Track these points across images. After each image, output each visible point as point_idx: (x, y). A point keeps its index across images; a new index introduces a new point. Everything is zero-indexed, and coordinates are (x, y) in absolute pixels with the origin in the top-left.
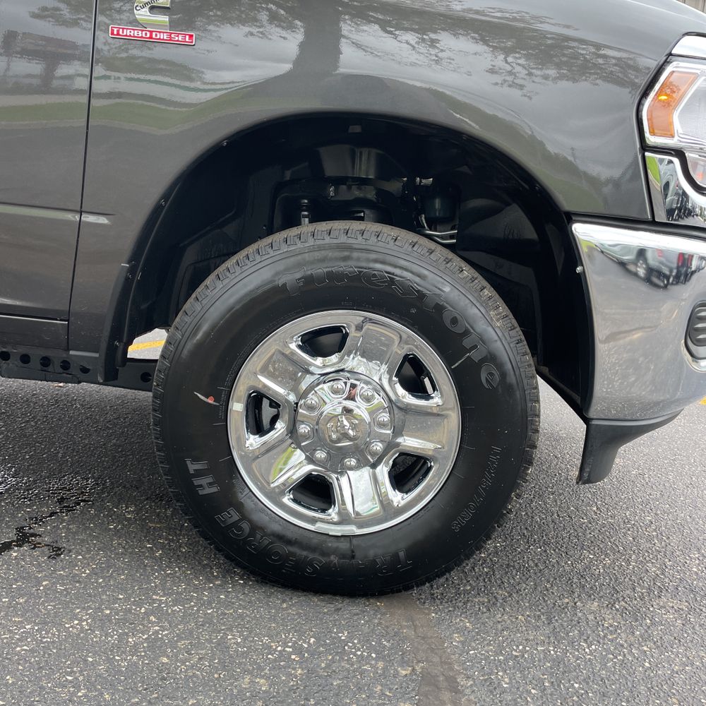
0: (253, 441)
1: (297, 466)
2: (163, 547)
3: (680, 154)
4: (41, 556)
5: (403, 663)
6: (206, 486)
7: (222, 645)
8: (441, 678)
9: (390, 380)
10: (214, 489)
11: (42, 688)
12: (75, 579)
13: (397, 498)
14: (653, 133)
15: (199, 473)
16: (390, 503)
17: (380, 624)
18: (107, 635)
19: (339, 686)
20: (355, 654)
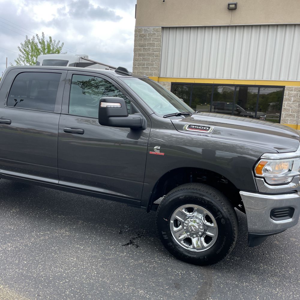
0: (175, 229)
1: (184, 236)
2: (158, 248)
3: (264, 178)
4: (134, 247)
5: (202, 279)
6: (166, 237)
7: (167, 270)
8: (209, 283)
9: (204, 219)
10: (167, 238)
11: (135, 271)
12: (140, 253)
13: (205, 245)
14: (257, 174)
15: (164, 234)
16: (203, 246)
17: (200, 271)
18: (146, 264)
19: (187, 281)
20: (192, 276)
